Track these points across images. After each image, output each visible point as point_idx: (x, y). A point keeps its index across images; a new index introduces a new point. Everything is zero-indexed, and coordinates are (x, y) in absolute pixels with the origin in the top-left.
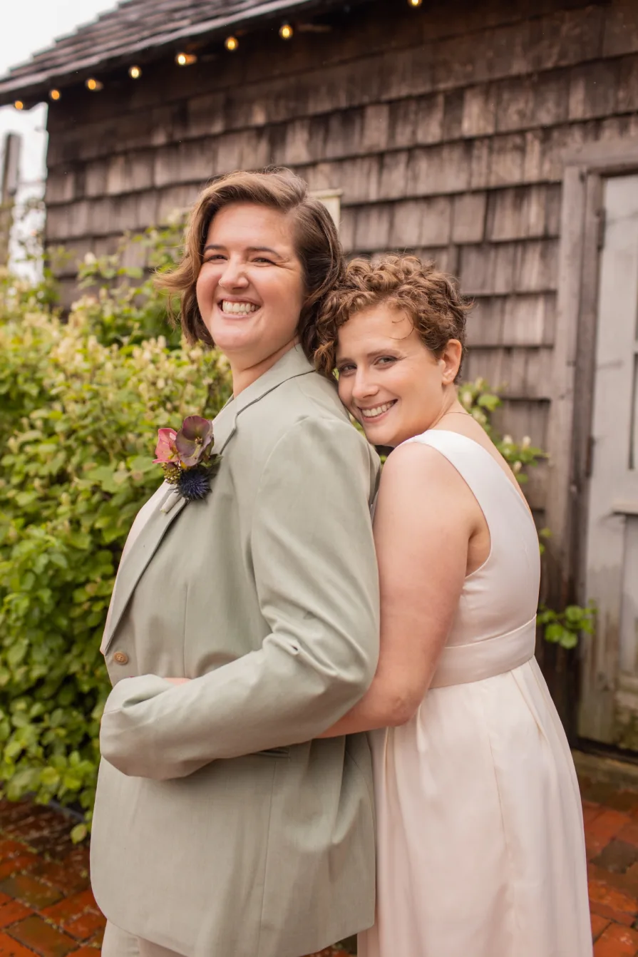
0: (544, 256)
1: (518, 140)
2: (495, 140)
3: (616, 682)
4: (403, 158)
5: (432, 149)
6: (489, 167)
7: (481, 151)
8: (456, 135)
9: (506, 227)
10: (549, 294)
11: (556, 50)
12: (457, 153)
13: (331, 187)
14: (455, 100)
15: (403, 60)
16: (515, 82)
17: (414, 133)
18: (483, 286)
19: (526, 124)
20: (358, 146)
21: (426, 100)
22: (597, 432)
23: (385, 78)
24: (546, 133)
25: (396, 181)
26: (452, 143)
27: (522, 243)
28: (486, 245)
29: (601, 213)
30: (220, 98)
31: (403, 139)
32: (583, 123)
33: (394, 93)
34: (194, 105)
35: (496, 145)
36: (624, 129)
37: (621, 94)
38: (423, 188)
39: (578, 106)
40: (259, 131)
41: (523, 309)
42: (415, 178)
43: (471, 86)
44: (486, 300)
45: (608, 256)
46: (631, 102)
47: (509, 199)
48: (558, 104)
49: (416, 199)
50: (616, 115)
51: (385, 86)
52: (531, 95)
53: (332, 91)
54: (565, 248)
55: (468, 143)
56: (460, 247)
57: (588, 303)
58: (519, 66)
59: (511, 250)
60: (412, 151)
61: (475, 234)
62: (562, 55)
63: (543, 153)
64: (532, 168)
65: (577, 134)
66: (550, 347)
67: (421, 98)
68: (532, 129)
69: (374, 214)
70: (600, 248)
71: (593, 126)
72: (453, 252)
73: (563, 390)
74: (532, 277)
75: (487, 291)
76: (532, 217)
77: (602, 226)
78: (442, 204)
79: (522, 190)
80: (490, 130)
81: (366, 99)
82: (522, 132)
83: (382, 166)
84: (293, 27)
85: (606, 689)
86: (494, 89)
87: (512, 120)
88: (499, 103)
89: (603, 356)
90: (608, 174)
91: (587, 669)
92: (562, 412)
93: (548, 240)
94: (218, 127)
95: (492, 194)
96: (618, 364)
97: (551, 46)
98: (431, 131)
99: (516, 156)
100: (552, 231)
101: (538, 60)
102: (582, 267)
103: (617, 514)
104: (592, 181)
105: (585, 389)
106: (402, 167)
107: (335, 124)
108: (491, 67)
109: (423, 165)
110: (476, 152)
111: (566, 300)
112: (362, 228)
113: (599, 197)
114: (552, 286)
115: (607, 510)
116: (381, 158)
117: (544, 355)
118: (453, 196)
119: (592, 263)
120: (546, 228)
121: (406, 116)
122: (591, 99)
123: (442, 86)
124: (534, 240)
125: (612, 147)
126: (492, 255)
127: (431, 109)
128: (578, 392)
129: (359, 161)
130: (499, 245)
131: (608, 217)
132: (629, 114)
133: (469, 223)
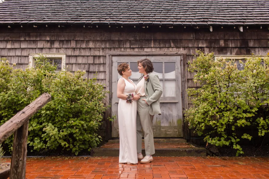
0: (103, 66)
1: (98, 49)
4: (78, 49)
5: (84, 49)
6: (94, 52)
7: (92, 50)
8: (88, 47)
9: (97, 61)
10: (105, 72)
11: (104, 37)
12: (88, 50)
13: (64, 53)
14: (88, 42)
15: (78, 34)
16: (98, 41)
17: (81, 46)
18: (94, 70)
19: (100, 47)
20: (69, 46)
21: (82, 41)
22: (112, 92)
24: (103, 49)
25: (77, 53)
26: (87, 48)
27: (100, 64)
28: (94, 64)
29: (112, 61)
30: (39, 34)
31: (79, 46)
32: (109, 48)
33: (77, 39)
34: (31, 34)
35: (95, 49)
36: (114, 50)
37: (114, 45)
38: (82, 54)
39: (108, 46)
40: (48, 41)
41: (100, 74)
42: (81, 53)
43: (91, 40)
44: (94, 72)
45: (113, 67)
47: (97, 57)
48: (105, 45)
49: (81, 56)
50: (113, 48)
51: (75, 37)
52: (100, 43)
53: (64, 36)
54: (107, 65)
55: (90, 49)
56: (89, 64)
57: (111, 73)
58: (98, 39)
59: (98, 65)
60: (80, 48)
61: (92, 62)
62: (105, 39)
63: (103, 52)
64: (101, 53)
65: (108, 50)
66: (105, 79)
69: (73, 58)
70: (112, 66)
71: (110, 49)
72: (88, 65)
73: (108, 86)
74: (102, 69)
75: (94, 71)
76: (101, 60)
77: (112, 63)
78: (86, 57)
79: (99, 57)
80: (94, 47)
81: (71, 39)
82: (99, 48)
83: (74, 50)
84: (60, 26)
85: (116, 129)
86: (95, 41)
87: (98, 46)
88: (95, 43)
89: (113, 81)
90: (113, 56)
91: (113, 127)
92: (108, 90)
93: (104, 64)
94: (38, 39)
95: (94, 57)
96: (115, 82)
97: (103, 37)
98: (84, 46)
99: (98, 51)
100: (105, 63)
101: (102, 38)
102: (110, 68)
104: (110, 56)
106: (78, 51)
107: (65, 42)
108: (94, 38)
109: (82, 51)
110: (91, 50)
111: (107, 73)
112: (70, 60)
113: (112, 59)
115: (115, 103)
117: (104, 81)
118: (88, 56)
119: (111, 68)
120: (104, 62)
121: (79, 43)
122: (110, 45)
123: (85, 39)
124: (102, 64)
125: (113, 52)
126: (95, 65)
127: (83, 42)
128: (110, 86)
129: (70, 49)
130: (96, 64)
131: (113, 61)
132: (115, 48)
133: (91, 61)
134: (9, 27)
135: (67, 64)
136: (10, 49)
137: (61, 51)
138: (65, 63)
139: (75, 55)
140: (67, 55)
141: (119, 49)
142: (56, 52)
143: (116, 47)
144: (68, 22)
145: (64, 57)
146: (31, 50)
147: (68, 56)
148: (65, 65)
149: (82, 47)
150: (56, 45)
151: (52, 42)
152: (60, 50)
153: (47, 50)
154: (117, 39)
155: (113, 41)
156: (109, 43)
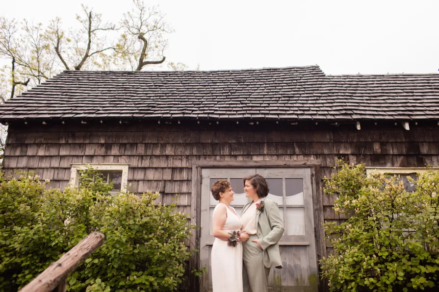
0: (187, 185)
1: (180, 157)
2: (174, 156)
3: (208, 288)
4: (149, 158)
5: (157, 156)
6: (173, 163)
7: (171, 159)
8: (164, 154)
9: (177, 177)
10: (189, 194)
11: (189, 139)
12: (164, 158)
13: (126, 163)
14: (164, 146)
15: (149, 134)
16: (180, 144)
17: (152, 152)
18: (172, 191)
19: (182, 154)
20: (134, 153)
22: (201, 226)
23: (144, 137)
24: (187, 157)
25: (146, 163)
26: (163, 156)
27: (182, 181)
28: (172, 181)
29: (201, 176)
30: (89, 134)
31: (149, 153)
32: (196, 156)
33: (147, 142)
34: (77, 134)
35: (175, 158)
36: (205, 158)
37: (204, 151)
38: (154, 166)
39: (195, 153)
40: (102, 145)
41: (182, 197)
42: (153, 163)
43: (168, 143)
44: (173, 194)
45: (203, 186)
46: (207, 153)
47: (178, 171)
48: (190, 151)
49: (152, 168)
50: (204, 155)
51: (144, 139)
52: (183, 147)
53: (127, 138)
54: (193, 182)
55: (167, 156)
56: (165, 181)
57: (199, 196)
58: (180, 141)
59: (179, 183)
60: (151, 156)
61: (170, 178)
62: (191, 141)
63: (187, 161)
64: (184, 164)
65: (195, 158)
66: (190, 206)
67: (154, 144)
68: (184, 155)
69: (140, 172)
70: (201, 184)
71: (199, 157)
72: (163, 182)
73: (194, 216)
74: (185, 189)
75: (173, 192)
76: (185, 175)
77: (201, 178)
78: (160, 170)
79: (181, 169)
80: (173, 154)
81: (138, 142)
82: (181, 156)
83: (142, 159)
85: (206, 290)
86: (175, 145)
87: (179, 153)
88: (175, 148)
89: (202, 208)
90: (202, 167)
91: (201, 286)
92: (193, 223)
93: (188, 181)
94: (87, 142)
95: (174, 169)
96: (206, 210)
98: (157, 152)
99: (180, 161)
100: (189, 179)
101: (186, 141)
102: (197, 187)
103: (207, 245)
104: (199, 168)
105: (199, 216)
106: (149, 160)
107: (128, 146)
108: (173, 140)
109: (155, 160)
110: (169, 159)
111: (194, 195)
112: (136, 174)
113: (201, 172)
114: (190, 192)
115: (205, 245)
116: (142, 157)
117: (188, 208)
118: (163, 168)
119: (200, 187)
120: (188, 178)
121: (150, 147)
122: (198, 151)
123: (160, 142)
124: (185, 181)
125: (203, 162)
126: (174, 183)
127: (157, 147)
128: (197, 216)
129: (135, 157)
130: (176, 181)
131: (203, 177)
132: (206, 155)
133: (167, 175)
134: (44, 123)
135: (129, 181)
136: (42, 157)
137: (122, 160)
138: (127, 179)
139: (143, 166)
140: (131, 166)
141: (213, 156)
142: (114, 162)
143: (209, 153)
144: (135, 115)
145: (125, 169)
146: (75, 159)
147: (132, 169)
148: (126, 182)
149: (154, 153)
150: (115, 151)
151: (108, 146)
152: (120, 158)
153: (100, 158)
154: (210, 141)
155: (204, 145)
156: (197, 149)
